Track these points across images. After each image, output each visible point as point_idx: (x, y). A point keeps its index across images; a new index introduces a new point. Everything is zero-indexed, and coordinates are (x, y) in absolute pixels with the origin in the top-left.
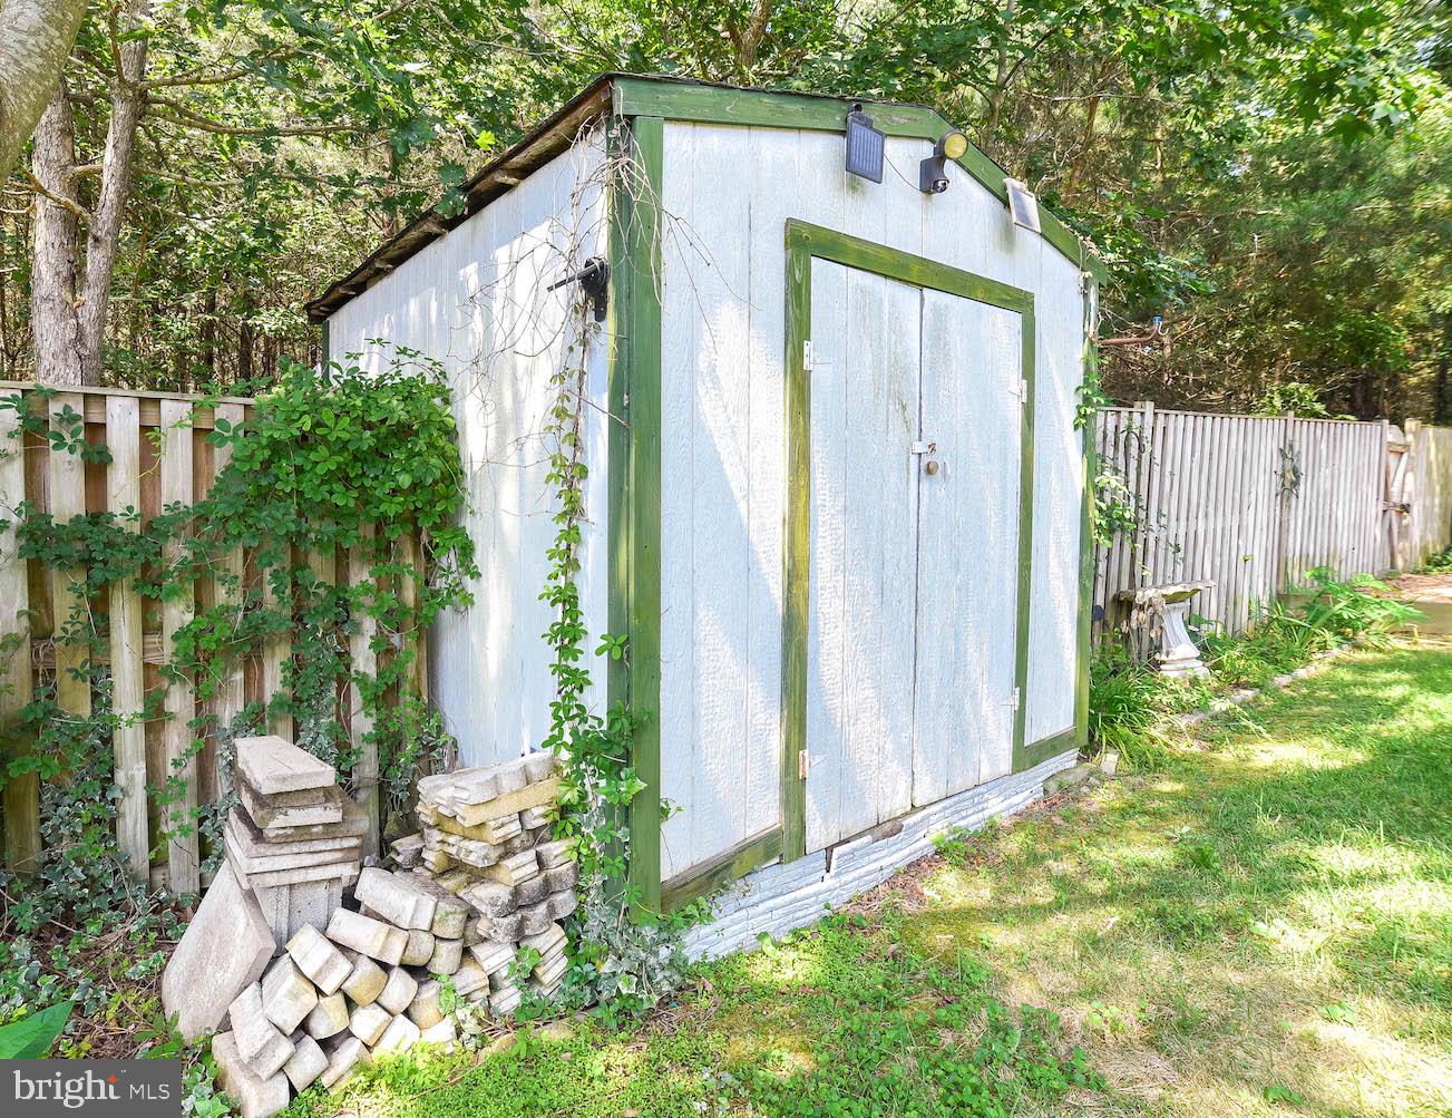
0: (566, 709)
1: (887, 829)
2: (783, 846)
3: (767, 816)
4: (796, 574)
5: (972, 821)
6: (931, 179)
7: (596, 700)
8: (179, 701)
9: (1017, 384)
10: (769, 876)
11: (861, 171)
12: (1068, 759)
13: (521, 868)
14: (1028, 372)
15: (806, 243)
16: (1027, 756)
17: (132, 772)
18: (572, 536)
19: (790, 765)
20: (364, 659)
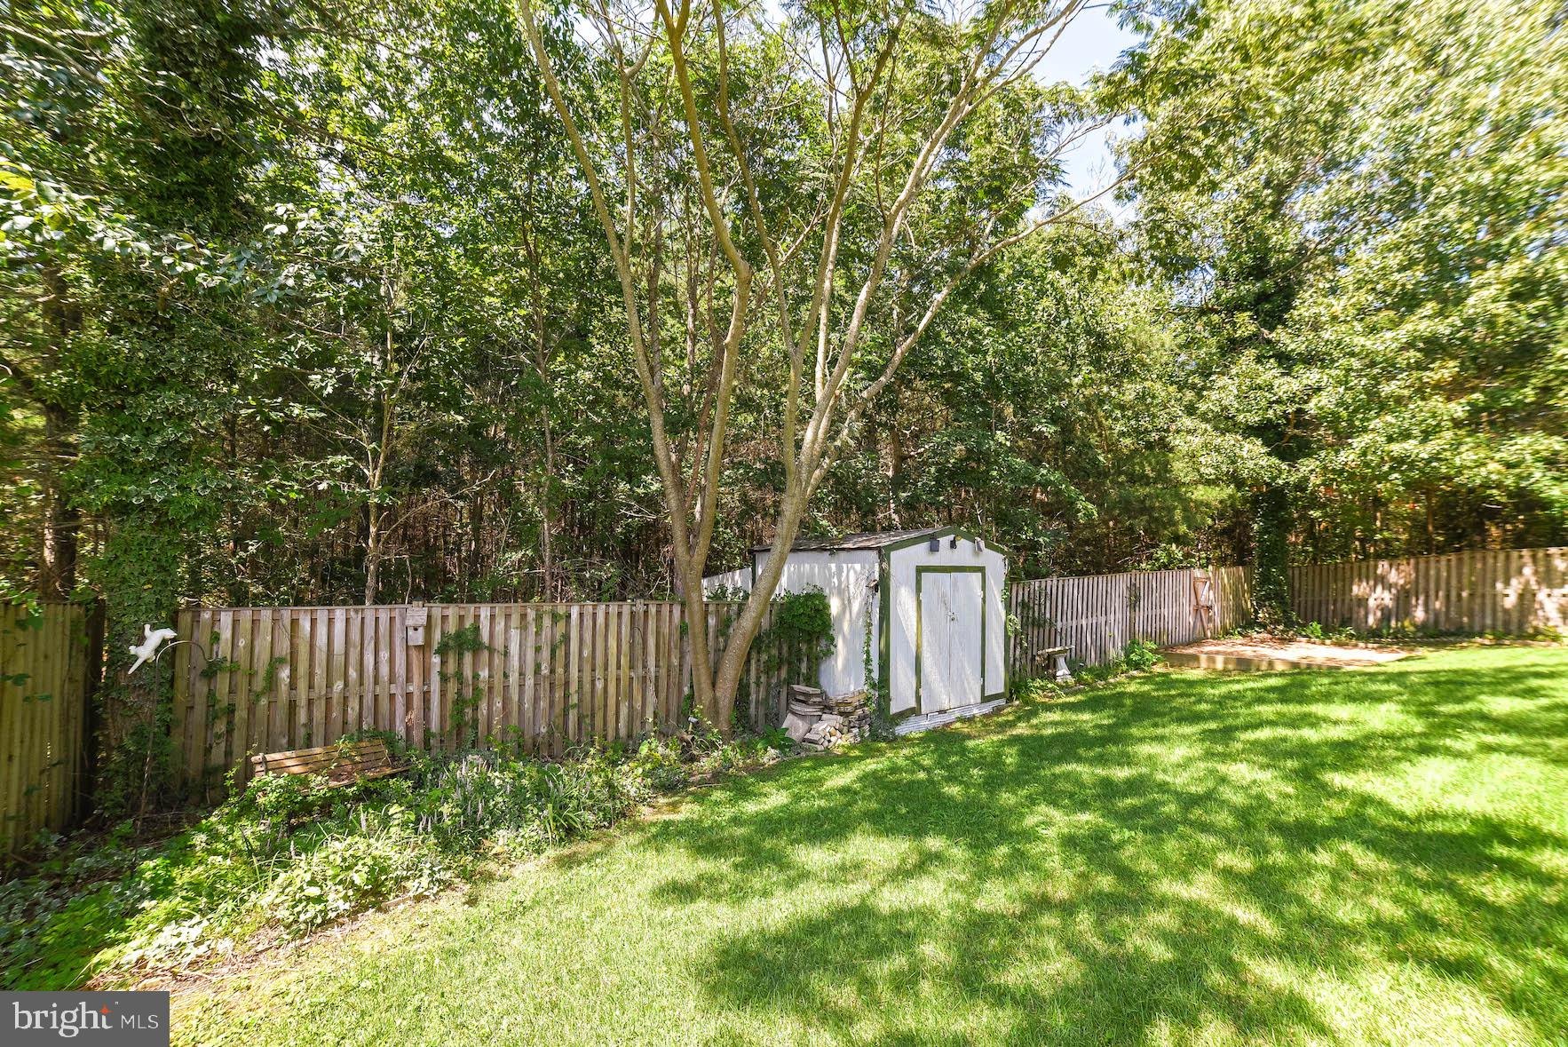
0: (868, 678)
1: (942, 712)
2: (915, 711)
3: (913, 704)
4: (918, 647)
5: (968, 714)
6: (953, 545)
7: (875, 675)
8: (763, 679)
9: (980, 593)
10: (912, 718)
11: (934, 549)
12: (1002, 702)
13: (860, 712)
14: (983, 588)
15: (920, 570)
16: (986, 699)
17: (753, 697)
18: (869, 639)
19: (917, 692)
20: (804, 670)
